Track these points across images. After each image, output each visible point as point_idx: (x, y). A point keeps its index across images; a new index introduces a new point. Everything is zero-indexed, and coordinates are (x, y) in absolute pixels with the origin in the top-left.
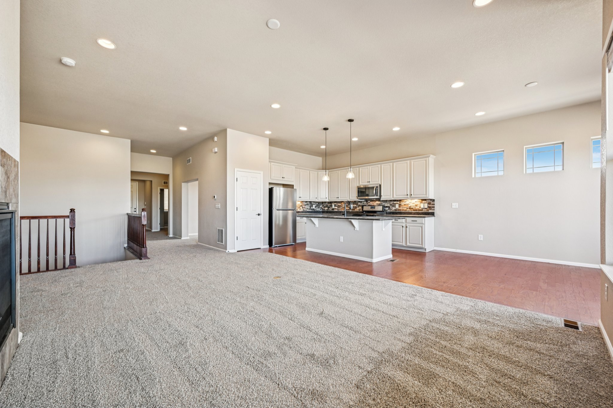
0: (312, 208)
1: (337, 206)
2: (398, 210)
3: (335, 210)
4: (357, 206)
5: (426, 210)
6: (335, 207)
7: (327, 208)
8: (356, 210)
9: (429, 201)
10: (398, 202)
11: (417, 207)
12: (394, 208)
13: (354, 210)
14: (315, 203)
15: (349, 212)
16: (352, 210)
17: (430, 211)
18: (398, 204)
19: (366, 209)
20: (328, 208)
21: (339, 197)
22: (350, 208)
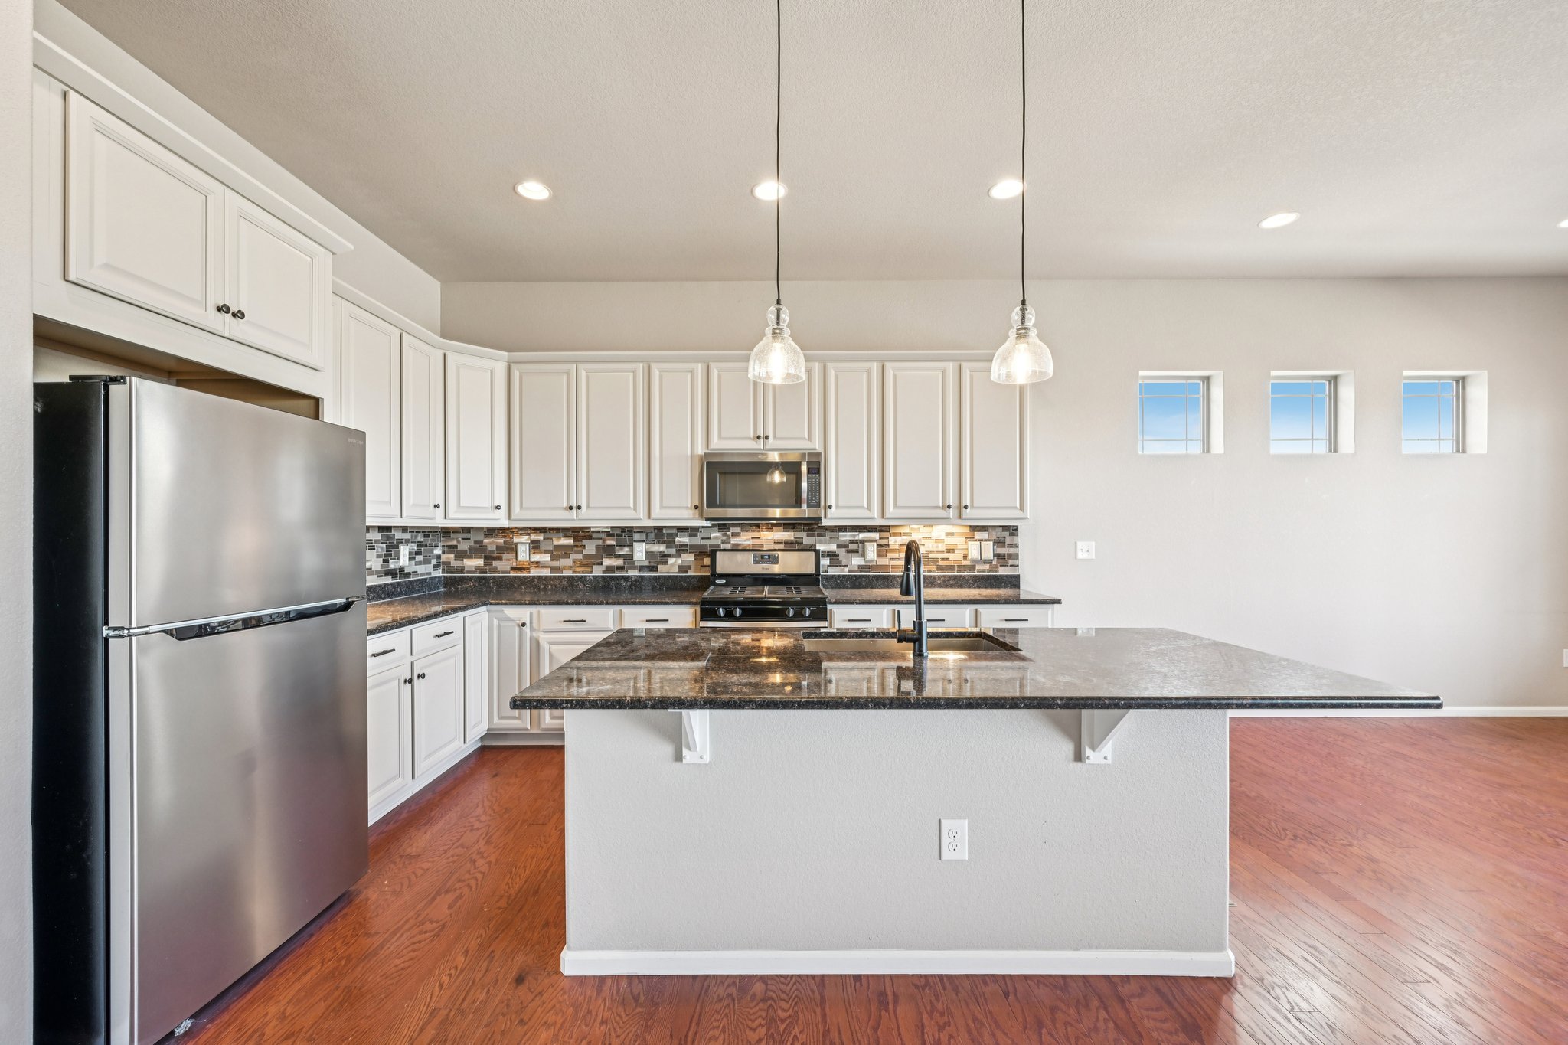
0: (392, 565)
1: (546, 552)
2: (876, 567)
3: (534, 572)
4: (672, 551)
5: (987, 567)
6: (536, 558)
7: (480, 562)
8: (661, 568)
9: (999, 533)
10: (876, 536)
11: (953, 557)
12: (857, 561)
13: (653, 569)
14: (407, 536)
15: (626, 579)
16: (641, 568)
17: (1003, 571)
18: (875, 544)
19: (726, 563)
20: (488, 559)
21: (583, 504)
22: (629, 558)
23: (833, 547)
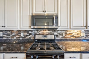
1: (6, 35)
2: (65, 38)
3: (3, 38)
4: (28, 35)
5: (84, 38)
6: (4, 36)
8: (26, 38)
10: (64, 32)
12: (61, 36)
16: (23, 38)
21: (6, 25)
22: (20, 36)
23: (57, 34)
